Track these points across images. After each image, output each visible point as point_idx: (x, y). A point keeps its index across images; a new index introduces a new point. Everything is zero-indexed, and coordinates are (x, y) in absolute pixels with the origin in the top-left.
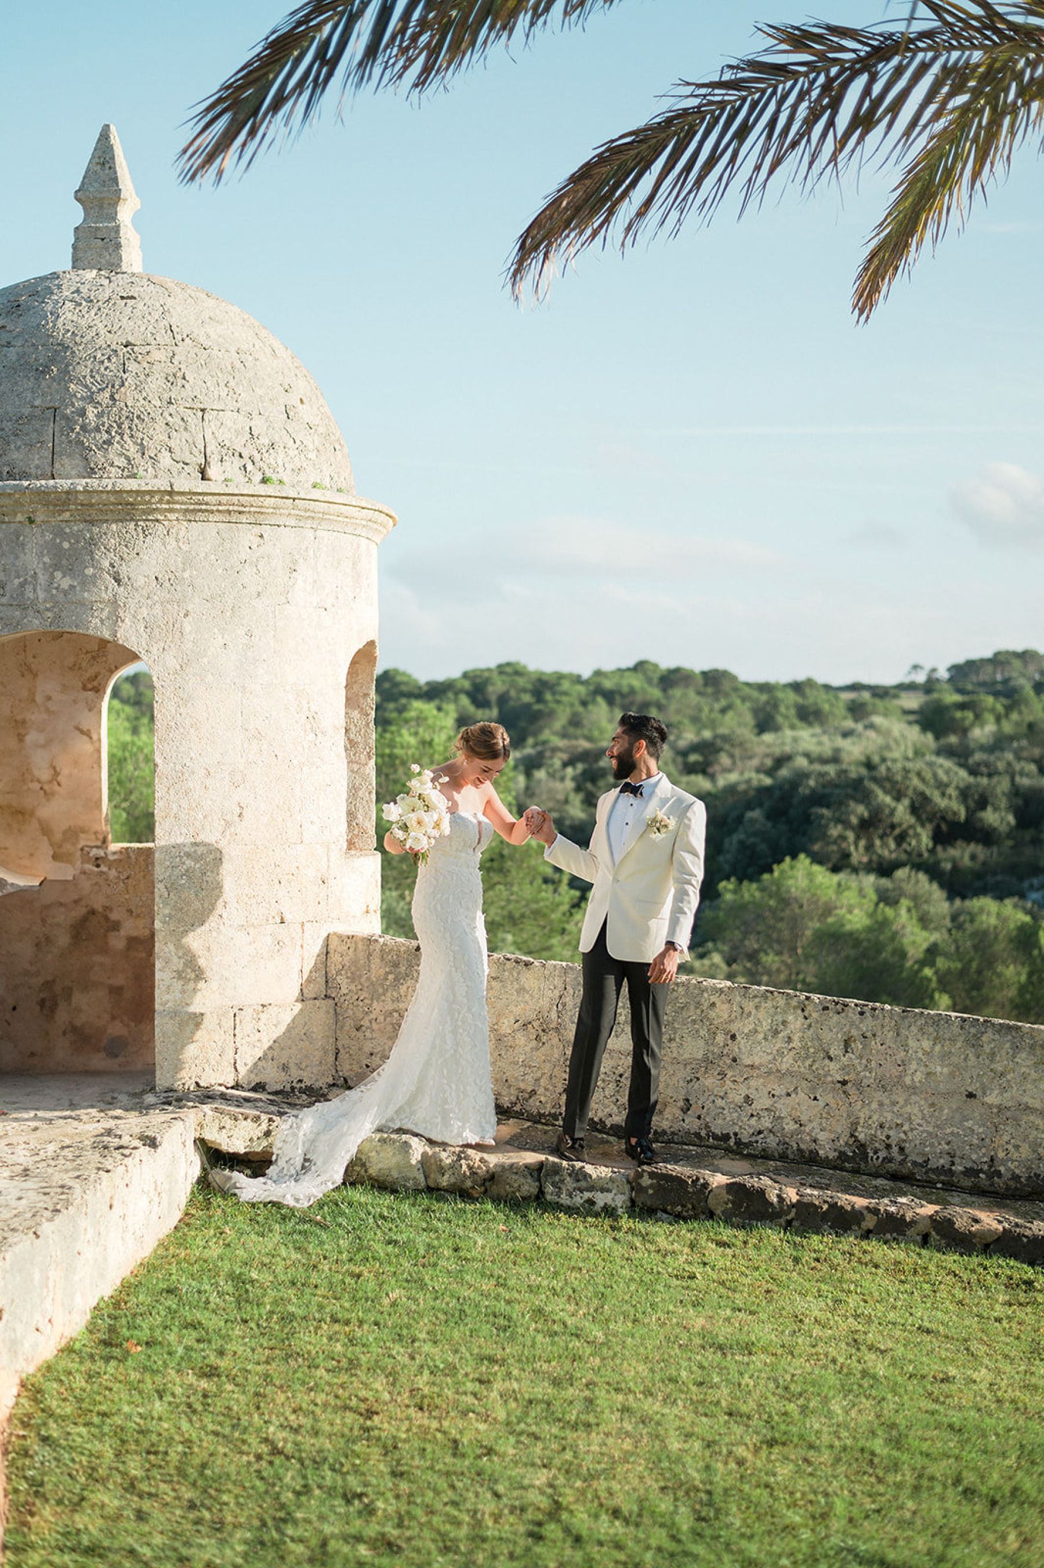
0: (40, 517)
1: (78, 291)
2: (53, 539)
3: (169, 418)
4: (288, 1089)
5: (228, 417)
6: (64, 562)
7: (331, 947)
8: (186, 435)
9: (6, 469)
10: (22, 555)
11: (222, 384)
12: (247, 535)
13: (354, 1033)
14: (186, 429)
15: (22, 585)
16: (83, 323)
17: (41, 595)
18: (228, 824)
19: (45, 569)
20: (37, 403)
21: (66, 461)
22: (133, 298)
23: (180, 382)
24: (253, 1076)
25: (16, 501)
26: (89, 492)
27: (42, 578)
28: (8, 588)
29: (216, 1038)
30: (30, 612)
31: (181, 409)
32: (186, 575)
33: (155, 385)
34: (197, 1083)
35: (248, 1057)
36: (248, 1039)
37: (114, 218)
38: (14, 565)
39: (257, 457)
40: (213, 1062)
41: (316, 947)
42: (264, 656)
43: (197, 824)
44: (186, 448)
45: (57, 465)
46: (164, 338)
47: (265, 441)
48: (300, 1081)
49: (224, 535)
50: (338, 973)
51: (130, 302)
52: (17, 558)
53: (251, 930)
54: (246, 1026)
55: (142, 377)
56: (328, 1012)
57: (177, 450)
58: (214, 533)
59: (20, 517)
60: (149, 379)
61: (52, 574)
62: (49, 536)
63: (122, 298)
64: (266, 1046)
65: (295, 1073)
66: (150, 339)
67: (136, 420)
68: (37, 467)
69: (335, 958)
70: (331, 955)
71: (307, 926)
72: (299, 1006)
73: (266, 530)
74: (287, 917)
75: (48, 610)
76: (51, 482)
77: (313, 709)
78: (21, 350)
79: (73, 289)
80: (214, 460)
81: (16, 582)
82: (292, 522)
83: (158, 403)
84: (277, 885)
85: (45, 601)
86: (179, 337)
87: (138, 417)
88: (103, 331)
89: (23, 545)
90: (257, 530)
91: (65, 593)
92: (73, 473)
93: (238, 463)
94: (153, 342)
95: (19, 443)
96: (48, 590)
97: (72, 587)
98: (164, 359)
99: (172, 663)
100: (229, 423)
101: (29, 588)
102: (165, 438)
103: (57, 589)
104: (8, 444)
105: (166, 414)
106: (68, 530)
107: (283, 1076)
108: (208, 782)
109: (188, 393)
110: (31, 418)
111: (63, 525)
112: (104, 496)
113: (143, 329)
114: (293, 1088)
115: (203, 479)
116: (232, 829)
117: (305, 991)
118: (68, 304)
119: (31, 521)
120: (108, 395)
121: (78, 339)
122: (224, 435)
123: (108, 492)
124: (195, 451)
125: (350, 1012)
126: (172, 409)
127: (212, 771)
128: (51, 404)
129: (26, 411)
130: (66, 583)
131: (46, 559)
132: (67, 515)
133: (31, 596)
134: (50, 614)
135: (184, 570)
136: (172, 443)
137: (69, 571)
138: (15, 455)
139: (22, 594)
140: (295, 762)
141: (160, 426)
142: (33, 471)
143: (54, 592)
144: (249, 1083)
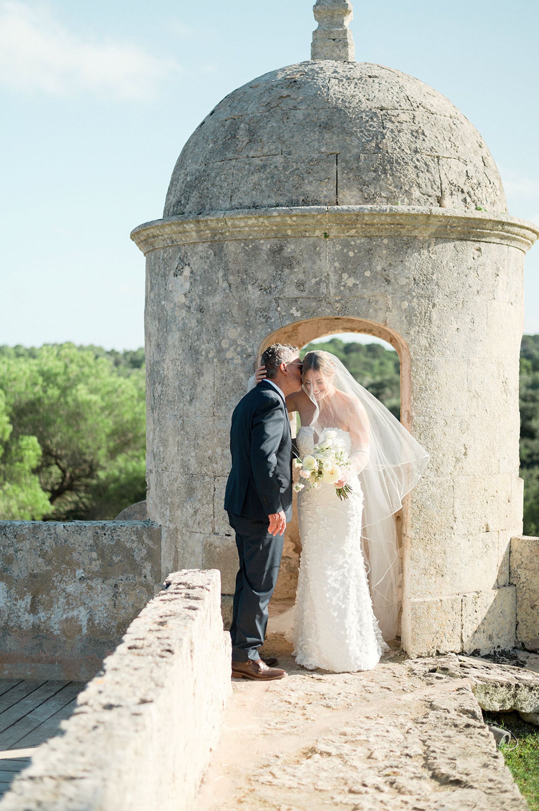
0: (333, 233)
1: (336, 72)
2: (342, 249)
3: (417, 163)
4: (492, 653)
5: (453, 162)
6: (350, 266)
7: (514, 548)
8: (428, 175)
9: (302, 198)
10: (318, 262)
11: (447, 139)
12: (470, 247)
13: (530, 610)
14: (428, 171)
15: (318, 283)
16: (348, 93)
17: (332, 291)
18: (458, 460)
19: (336, 272)
20: (323, 149)
21: (347, 192)
22: (376, 77)
23: (421, 137)
24: (472, 645)
25: (317, 221)
26: (373, 215)
27: (333, 278)
28: (307, 286)
29: (450, 617)
30: (324, 303)
31: (424, 156)
32: (434, 277)
33: (405, 138)
34: (438, 651)
35: (469, 629)
36: (469, 618)
37: (342, 25)
38: (312, 268)
39: (472, 192)
40: (448, 636)
41: (504, 549)
42: (481, 338)
43: (439, 460)
44: (429, 184)
45: (340, 196)
46: (405, 105)
47: (475, 181)
48: (499, 647)
49: (458, 249)
50: (519, 567)
51: (377, 80)
52: (314, 263)
53: (470, 537)
54: (469, 608)
55: (396, 133)
56: (512, 595)
57: (423, 186)
58: (452, 248)
59: (318, 233)
60: (401, 134)
61: (340, 275)
62: (338, 248)
63: (370, 77)
64: (480, 622)
65: (496, 641)
66: (397, 105)
67: (395, 164)
68: (326, 197)
69: (516, 556)
70: (513, 553)
71: (501, 532)
72: (496, 592)
73: (483, 246)
74: (491, 527)
75: (337, 302)
76: (336, 207)
77: (506, 376)
78: (305, 111)
79: (332, 71)
80: (447, 193)
81: (314, 281)
82: (498, 240)
83: (409, 152)
84: (485, 505)
85: (335, 295)
86: (415, 105)
87: (397, 161)
88: (363, 100)
89: (319, 254)
90: (477, 245)
91: (350, 290)
92: (353, 201)
93: (461, 196)
94: (399, 108)
95: (311, 179)
96: (337, 287)
97: (355, 285)
98: (408, 120)
99: (424, 342)
100: (454, 167)
101: (323, 286)
102: (414, 176)
103: (344, 286)
104: (303, 179)
105: (414, 159)
106: (353, 243)
107: (489, 644)
108: (446, 429)
109: (428, 144)
110: (318, 161)
111: (350, 239)
112: (383, 218)
113: (390, 98)
114: (495, 652)
115: (440, 206)
116: (460, 464)
117: (499, 580)
118: (333, 81)
119: (326, 236)
120: (374, 145)
121: (347, 104)
122: (452, 177)
123: (386, 215)
124: (435, 187)
125: (527, 595)
126: (418, 156)
127: (448, 422)
128: (334, 151)
129: (316, 156)
130: (350, 282)
131: (337, 264)
132: (353, 232)
133: (325, 291)
134: (338, 305)
135: (433, 274)
136: (420, 181)
137: (353, 273)
138: (308, 188)
139: (318, 290)
140: (497, 414)
141: (411, 168)
142: (322, 199)
143: (342, 288)
144: (470, 651)
